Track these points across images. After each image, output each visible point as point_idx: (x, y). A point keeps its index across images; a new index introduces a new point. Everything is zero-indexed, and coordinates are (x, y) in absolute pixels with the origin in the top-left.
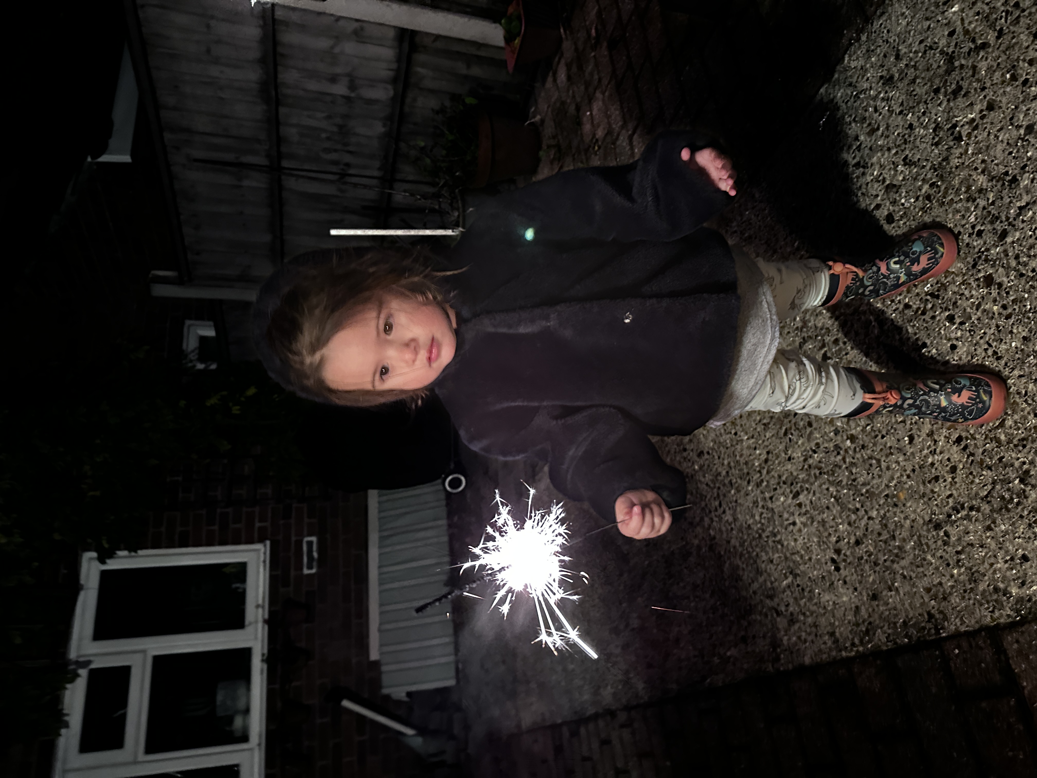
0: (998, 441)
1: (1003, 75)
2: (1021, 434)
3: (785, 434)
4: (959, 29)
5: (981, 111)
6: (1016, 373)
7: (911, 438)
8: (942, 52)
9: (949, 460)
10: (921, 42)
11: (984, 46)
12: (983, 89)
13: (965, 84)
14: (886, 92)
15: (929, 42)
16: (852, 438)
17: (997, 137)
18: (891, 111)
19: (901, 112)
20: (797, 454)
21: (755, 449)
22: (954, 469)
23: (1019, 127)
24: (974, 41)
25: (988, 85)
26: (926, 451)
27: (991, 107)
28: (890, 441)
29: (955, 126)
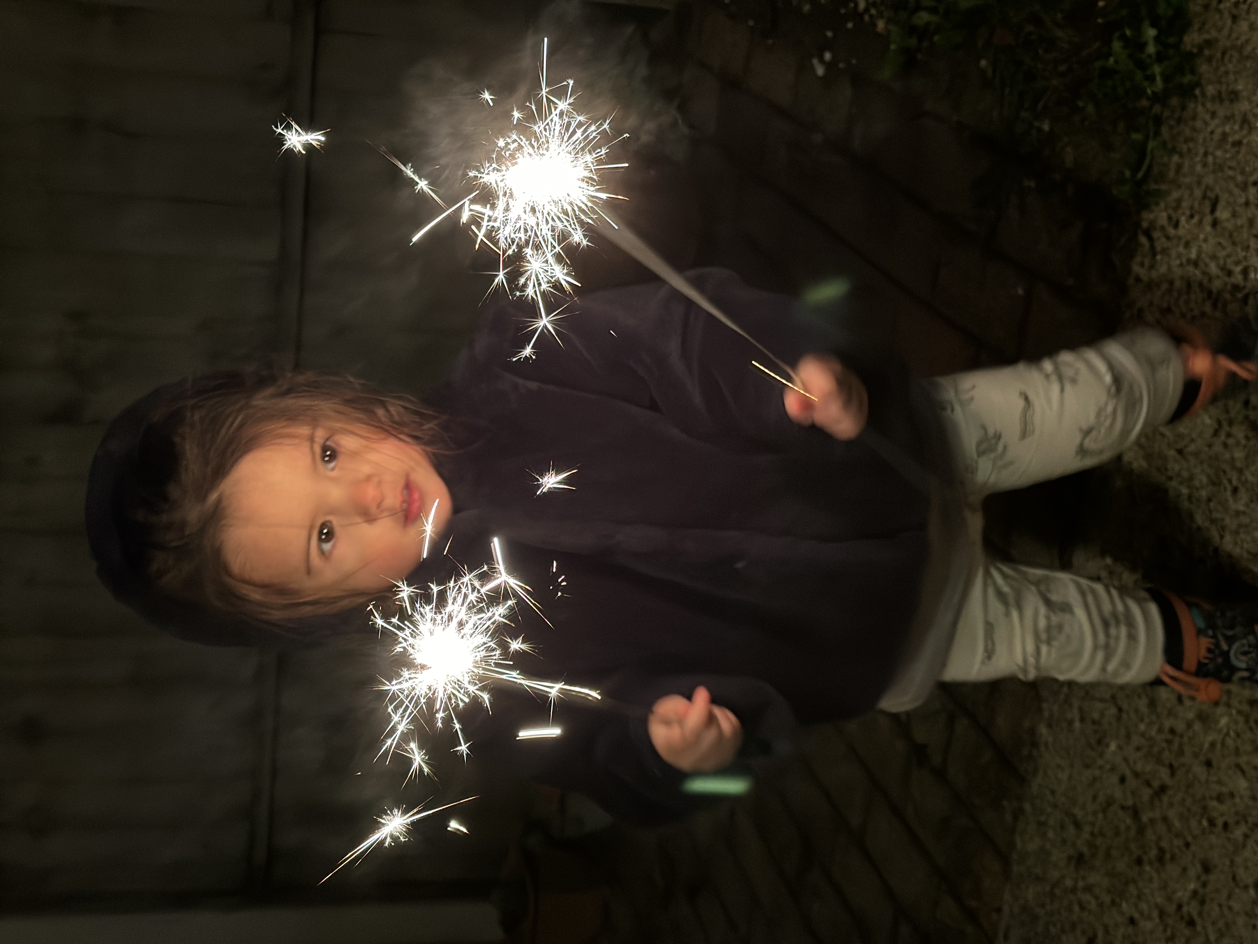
1: (1200, 823)
4: (1128, 773)
5: (1198, 878)
8: (1123, 808)
10: (1095, 798)
11: (1163, 789)
12: (1187, 845)
13: (1164, 844)
14: (1084, 878)
15: (1101, 798)
17: (1230, 908)
18: (1101, 905)
19: (1113, 903)
23: (1246, 887)
24: (1148, 784)
25: (1190, 839)
27: (1207, 868)
29: (1180, 907)
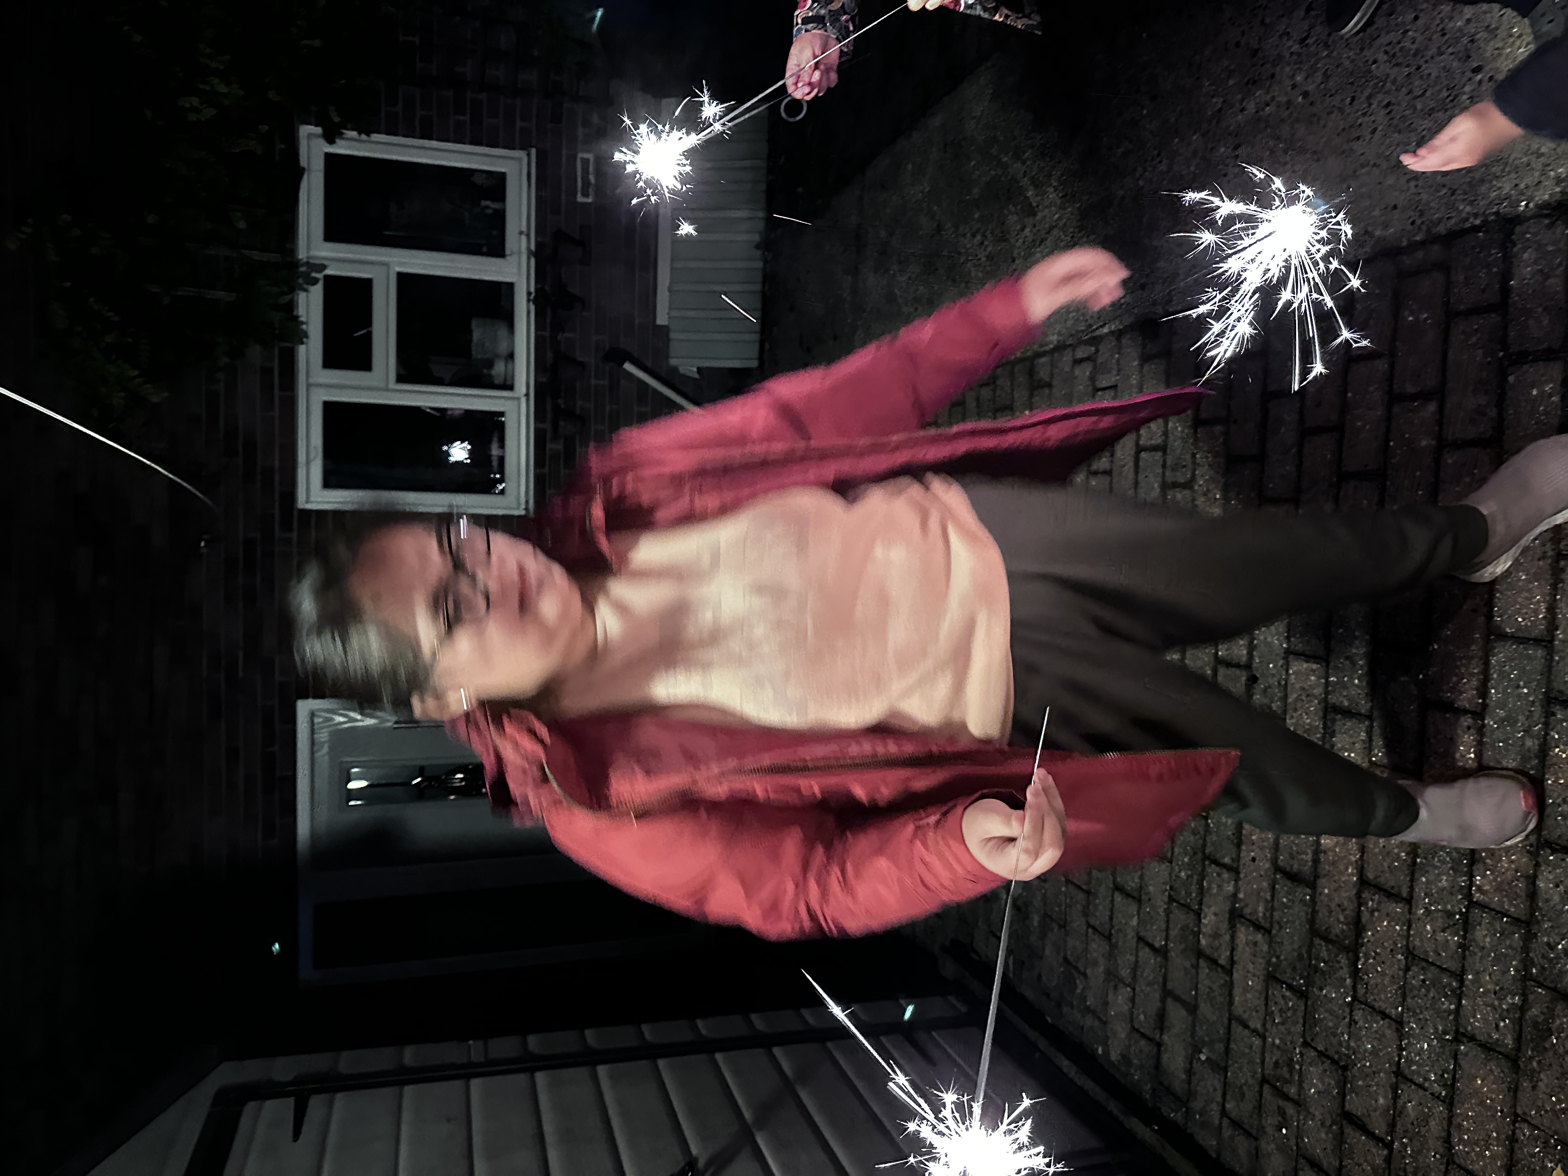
0: (1415, 108)
2: (1432, 104)
3: (1247, 84)
6: (1450, 50)
7: (1353, 99)
9: (1374, 122)
16: (1305, 94)
20: (1251, 107)
21: (1213, 97)
22: (1374, 131)
26: (1360, 113)
28: (1336, 101)
